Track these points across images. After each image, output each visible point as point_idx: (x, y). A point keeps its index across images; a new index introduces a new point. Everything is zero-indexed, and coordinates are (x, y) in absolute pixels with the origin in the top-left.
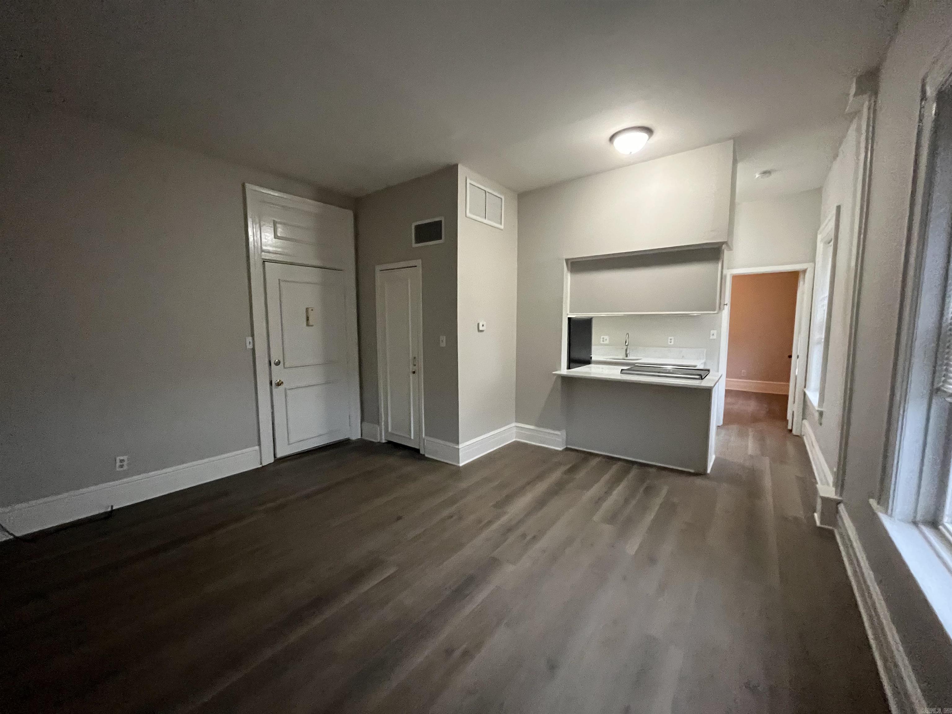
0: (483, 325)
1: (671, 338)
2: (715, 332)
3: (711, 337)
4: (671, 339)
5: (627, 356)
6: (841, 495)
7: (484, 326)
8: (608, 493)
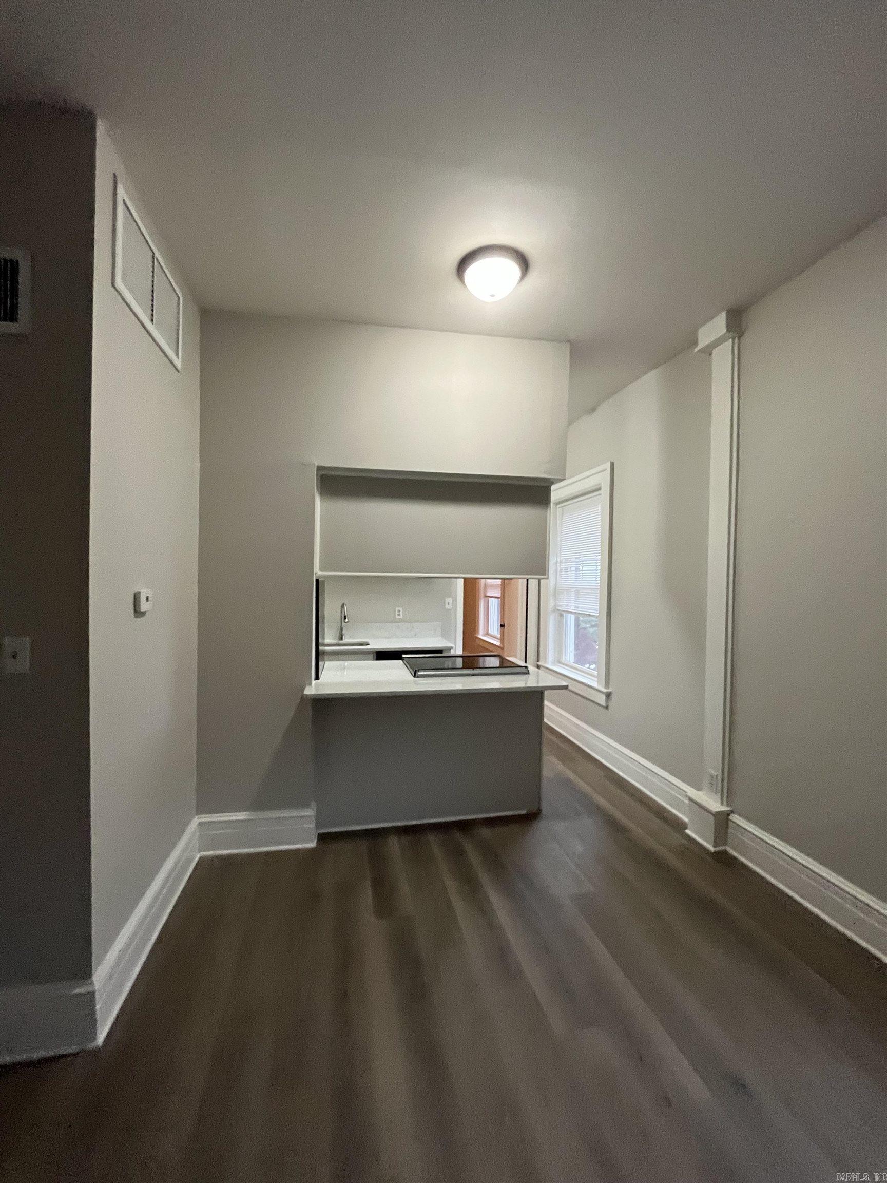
0: (147, 598)
1: (399, 609)
2: (450, 600)
3: (447, 606)
4: (399, 611)
5: (341, 639)
6: (728, 805)
7: (149, 599)
8: (492, 926)
